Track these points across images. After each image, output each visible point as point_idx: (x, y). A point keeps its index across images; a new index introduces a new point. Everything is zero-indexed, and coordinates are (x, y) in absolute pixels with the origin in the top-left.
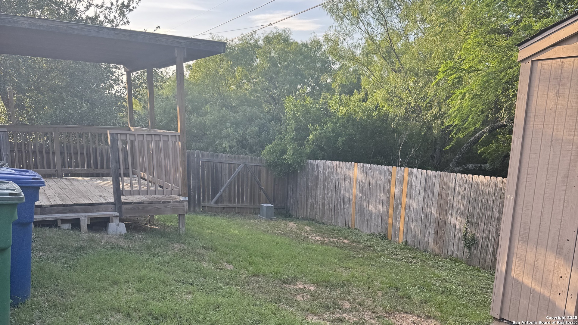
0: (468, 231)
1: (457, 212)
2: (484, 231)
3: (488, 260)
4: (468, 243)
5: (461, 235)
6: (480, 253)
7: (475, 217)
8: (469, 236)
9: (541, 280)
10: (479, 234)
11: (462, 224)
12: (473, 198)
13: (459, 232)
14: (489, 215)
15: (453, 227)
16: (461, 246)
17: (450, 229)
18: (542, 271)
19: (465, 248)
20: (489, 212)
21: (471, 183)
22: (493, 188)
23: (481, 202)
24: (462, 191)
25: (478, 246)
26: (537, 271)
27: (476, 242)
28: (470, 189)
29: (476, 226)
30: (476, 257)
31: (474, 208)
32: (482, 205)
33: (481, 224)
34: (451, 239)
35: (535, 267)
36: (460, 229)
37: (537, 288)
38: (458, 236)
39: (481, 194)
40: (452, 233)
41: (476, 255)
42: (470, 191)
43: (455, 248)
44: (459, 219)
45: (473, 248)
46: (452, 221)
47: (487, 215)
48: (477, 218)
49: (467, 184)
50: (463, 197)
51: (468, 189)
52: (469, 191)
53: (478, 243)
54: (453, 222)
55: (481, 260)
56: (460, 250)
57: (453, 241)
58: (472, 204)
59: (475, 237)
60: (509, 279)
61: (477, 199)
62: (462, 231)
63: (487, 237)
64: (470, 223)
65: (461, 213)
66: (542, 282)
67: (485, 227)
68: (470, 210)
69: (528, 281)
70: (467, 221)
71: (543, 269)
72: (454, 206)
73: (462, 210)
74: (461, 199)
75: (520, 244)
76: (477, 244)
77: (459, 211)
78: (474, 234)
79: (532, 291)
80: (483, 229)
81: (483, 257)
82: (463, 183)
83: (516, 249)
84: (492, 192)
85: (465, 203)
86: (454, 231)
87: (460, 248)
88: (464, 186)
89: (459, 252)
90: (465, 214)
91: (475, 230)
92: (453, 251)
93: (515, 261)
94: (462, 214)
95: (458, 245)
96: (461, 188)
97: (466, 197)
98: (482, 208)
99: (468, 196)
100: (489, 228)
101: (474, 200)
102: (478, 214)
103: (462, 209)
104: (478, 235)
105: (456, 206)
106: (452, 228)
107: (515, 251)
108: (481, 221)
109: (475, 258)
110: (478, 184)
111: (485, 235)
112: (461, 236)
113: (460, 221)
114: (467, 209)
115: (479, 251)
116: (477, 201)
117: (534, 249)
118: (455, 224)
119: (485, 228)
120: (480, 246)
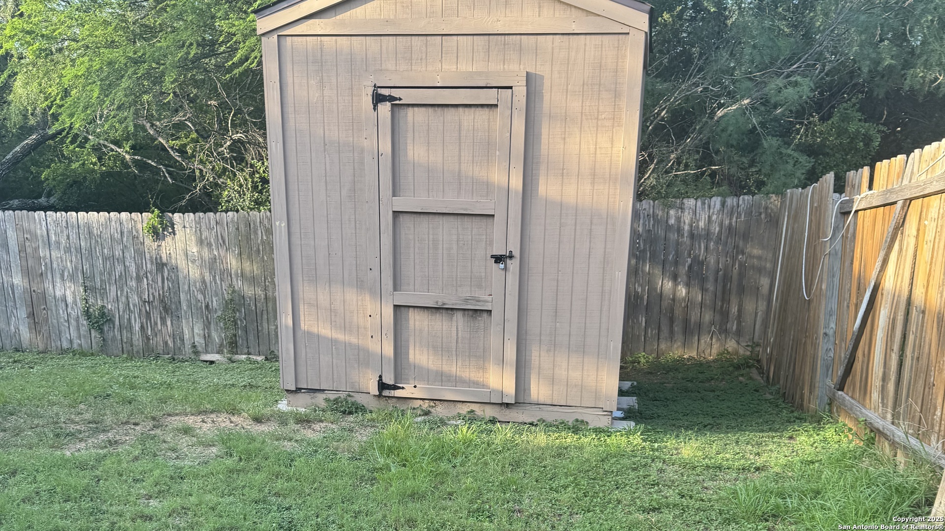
0: (90, 303)
1: (62, 276)
2: (119, 299)
3: (135, 343)
4: (96, 323)
5: (79, 311)
6: (119, 335)
7: (98, 280)
8: (94, 311)
9: (343, 326)
10: (112, 306)
11: (77, 294)
12: (86, 250)
13: (75, 307)
14: (121, 273)
15: (62, 300)
16: (84, 330)
17: (56, 306)
18: (343, 315)
19: (93, 332)
20: (119, 268)
21: (77, 226)
22: (117, 230)
23: (101, 254)
24: (63, 241)
25: (114, 325)
26: (335, 316)
27: (109, 318)
28: (78, 236)
29: (104, 293)
30: (114, 341)
31: (92, 266)
32: (105, 259)
33: (110, 289)
34: (62, 320)
35: (332, 311)
36: (75, 302)
37: (340, 336)
38: (74, 314)
39: (98, 241)
40: (61, 312)
41: (114, 339)
42: (78, 239)
43: (74, 334)
44: (70, 287)
45: (106, 328)
46: (56, 292)
47: (117, 274)
48: (101, 280)
49: (69, 228)
50: (68, 250)
51: (73, 236)
52: (76, 239)
53: (113, 319)
54: (58, 293)
55: (124, 345)
56: (85, 336)
57: (67, 324)
58: (87, 259)
59: (106, 311)
60: (299, 334)
61: (93, 249)
62: (79, 305)
63: (126, 308)
64: (90, 290)
65: (71, 276)
66: (345, 327)
67: (119, 293)
68: (86, 269)
69: (326, 331)
70: (85, 287)
71: (343, 311)
72: (55, 265)
73: (71, 272)
74: (65, 253)
75: (305, 285)
76: (111, 321)
77: (66, 274)
78: (103, 306)
79: (333, 342)
80: (115, 297)
81: (127, 338)
82: (61, 227)
83: (301, 293)
84: (117, 236)
85: (74, 259)
86: (64, 308)
87: (82, 332)
88: (65, 232)
89: (82, 339)
90: (78, 276)
91: (103, 300)
92: (71, 341)
93: (302, 309)
94: (72, 278)
95: (78, 329)
96: (60, 235)
97: (72, 250)
98: (106, 264)
99: (75, 247)
100: (125, 293)
101: (89, 252)
102: (101, 274)
103: (71, 270)
104: (110, 307)
105: (58, 265)
106: (60, 302)
107: (301, 296)
108: (110, 284)
109: (113, 344)
110: (89, 227)
111: (121, 306)
112: (79, 314)
113: (72, 289)
114: (80, 268)
115: (118, 331)
116: (94, 254)
117: (327, 288)
118: (65, 296)
119: (119, 295)
120: (117, 323)
